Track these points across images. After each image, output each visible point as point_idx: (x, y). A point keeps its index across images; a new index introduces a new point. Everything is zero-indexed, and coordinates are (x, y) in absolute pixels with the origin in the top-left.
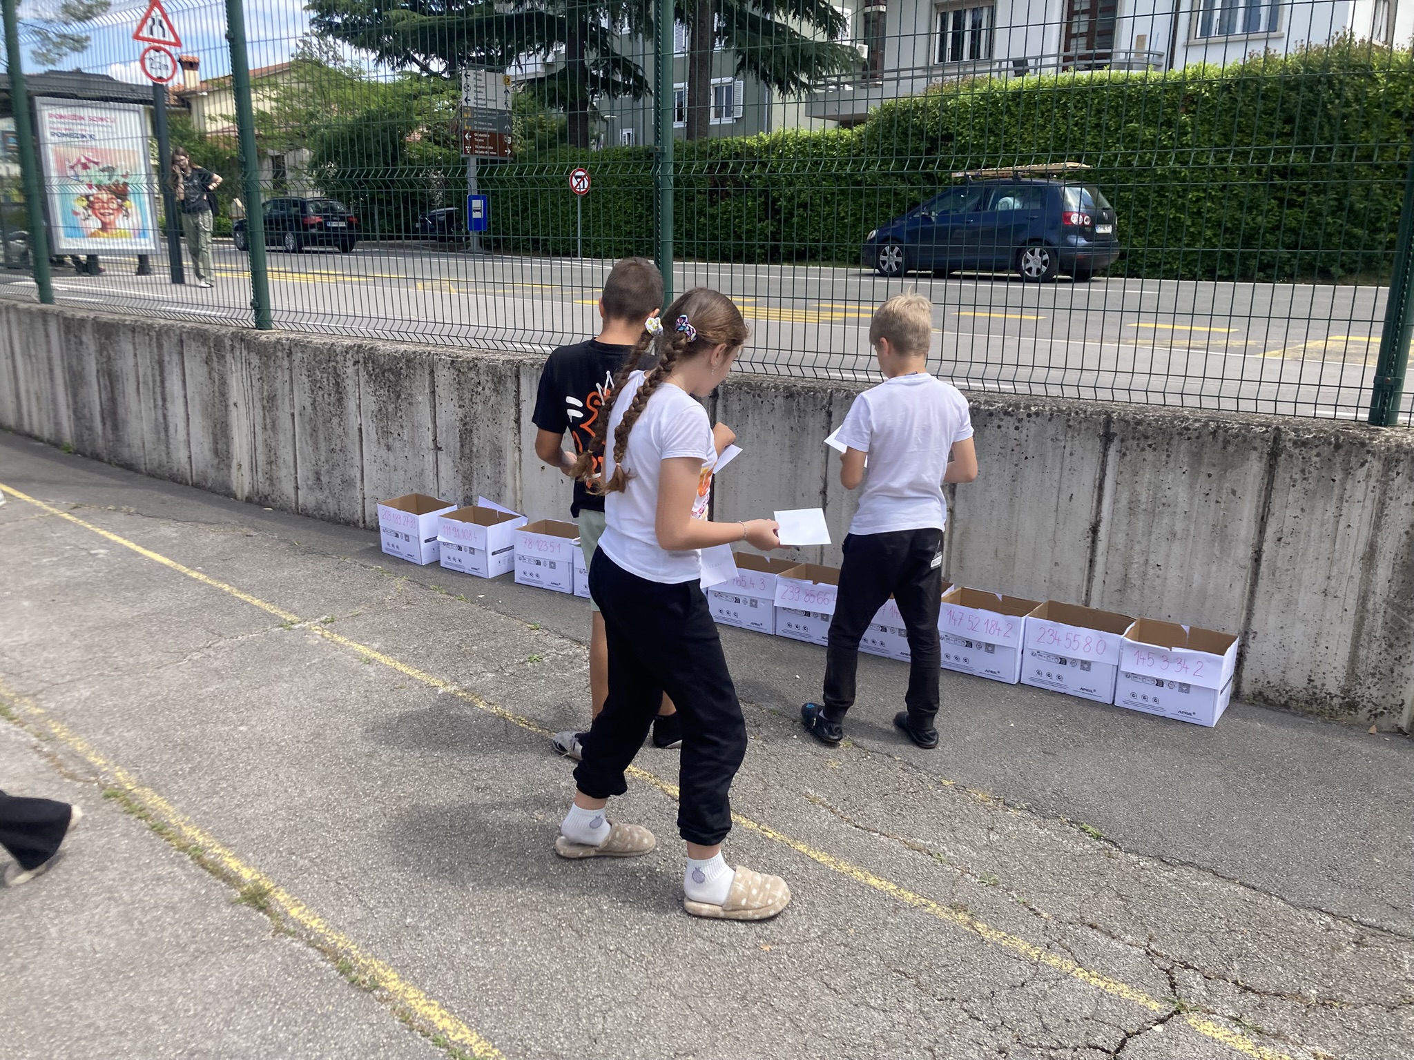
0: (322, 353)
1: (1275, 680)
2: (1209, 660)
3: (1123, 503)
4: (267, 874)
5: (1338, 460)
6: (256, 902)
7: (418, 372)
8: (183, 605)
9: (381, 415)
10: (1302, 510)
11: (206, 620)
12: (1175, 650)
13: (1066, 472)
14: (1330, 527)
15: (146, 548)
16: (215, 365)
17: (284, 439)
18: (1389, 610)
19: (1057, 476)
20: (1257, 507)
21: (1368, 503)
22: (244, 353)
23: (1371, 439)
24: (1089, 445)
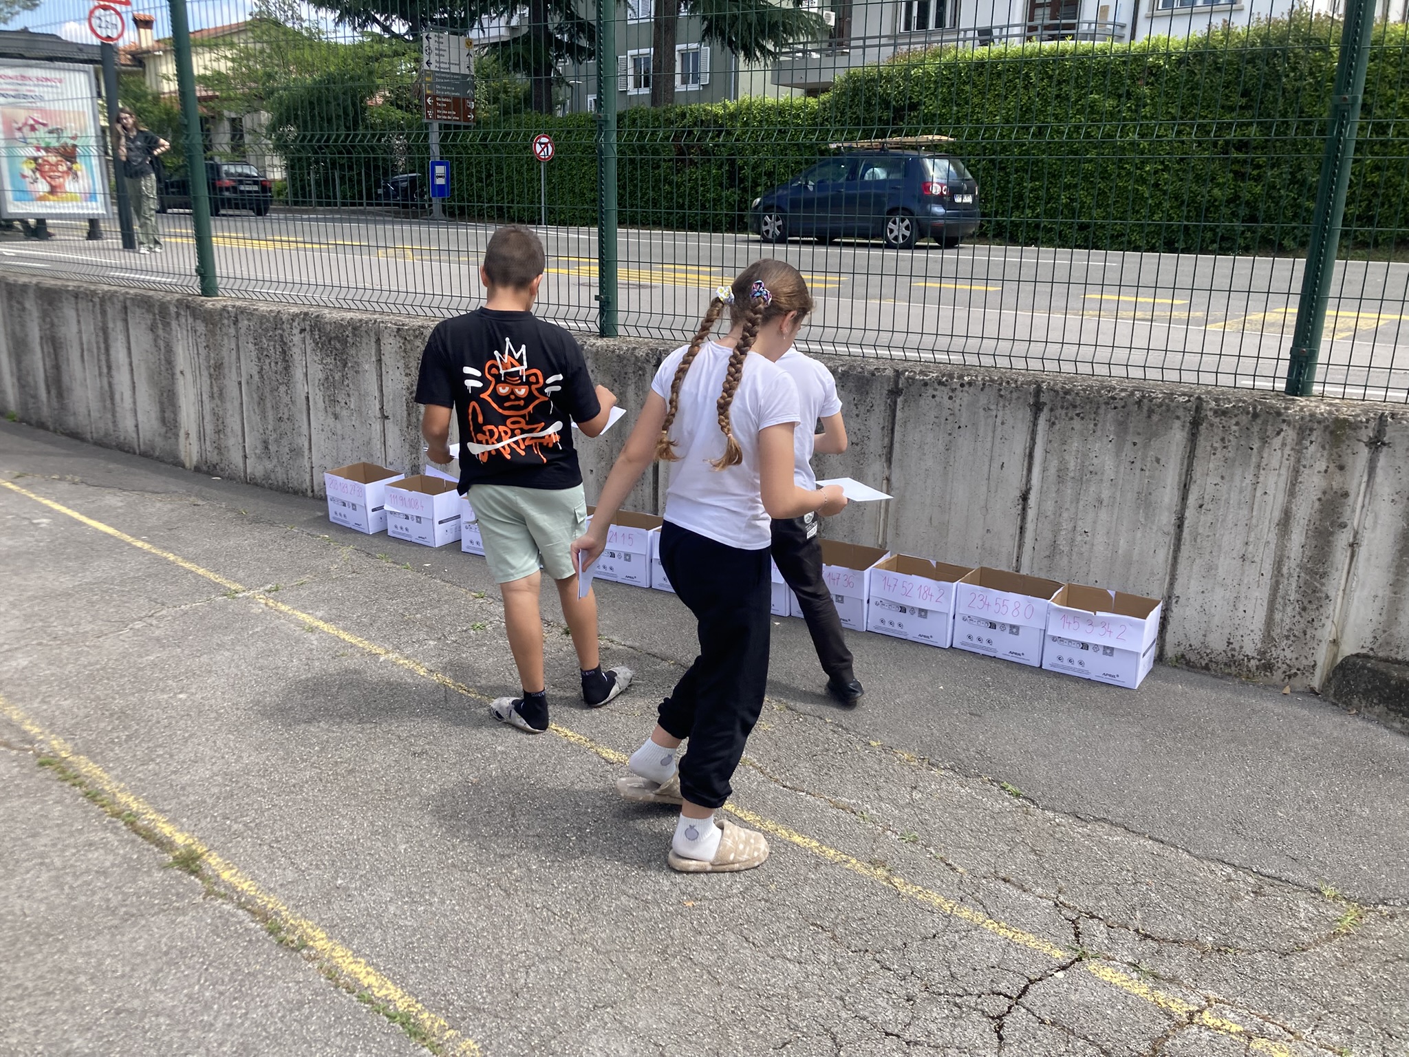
0: (268, 321)
1: (1196, 643)
2: (1132, 624)
3: (1052, 471)
4: (200, 839)
5: (1256, 429)
6: (188, 866)
7: (364, 340)
8: (126, 574)
9: (328, 383)
10: (1222, 477)
11: (149, 588)
12: (1099, 614)
13: (997, 441)
14: (1247, 494)
15: (90, 517)
16: (160, 332)
17: (232, 408)
18: (1302, 575)
19: (989, 445)
20: (1180, 475)
21: (1284, 471)
22: (190, 320)
23: (1287, 408)
24: (1020, 415)
